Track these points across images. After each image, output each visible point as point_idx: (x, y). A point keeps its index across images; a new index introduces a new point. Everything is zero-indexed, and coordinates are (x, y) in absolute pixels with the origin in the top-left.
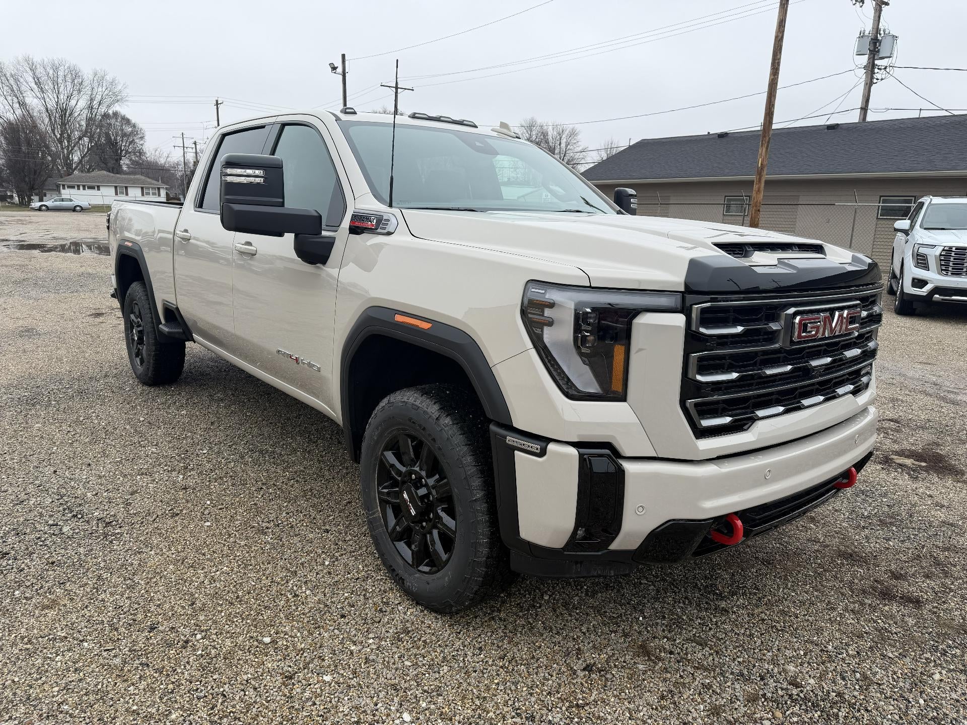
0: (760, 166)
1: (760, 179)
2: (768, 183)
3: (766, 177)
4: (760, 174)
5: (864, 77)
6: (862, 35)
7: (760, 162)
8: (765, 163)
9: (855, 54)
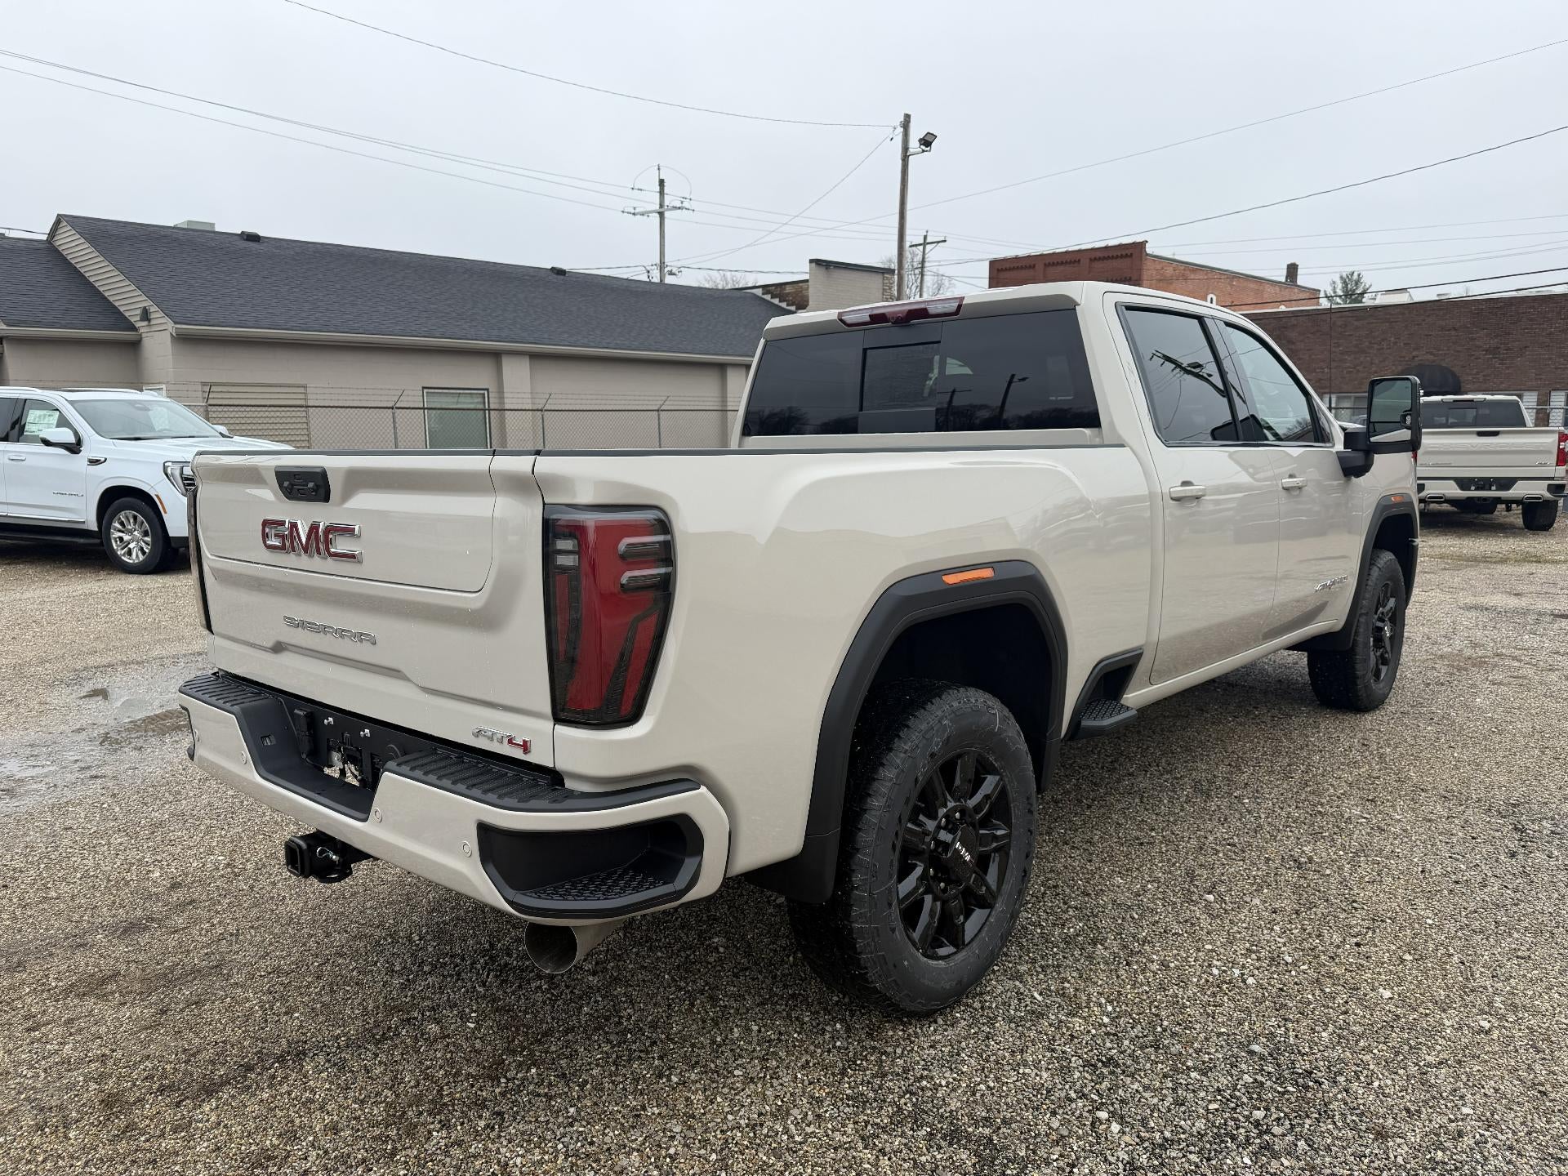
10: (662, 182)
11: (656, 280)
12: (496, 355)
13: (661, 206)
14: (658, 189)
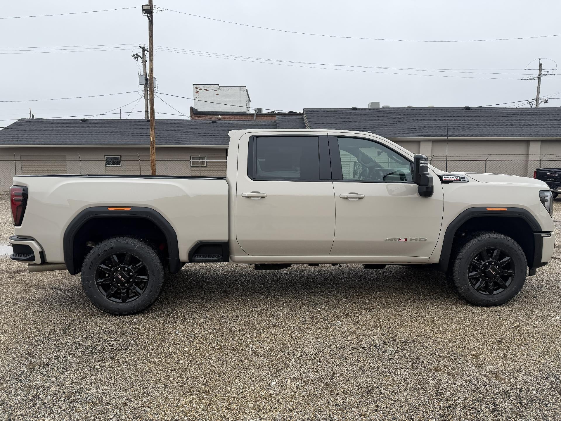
0: (152, 141)
1: (153, 148)
2: (157, 149)
3: (156, 146)
4: (152, 145)
5: (144, 95)
6: (140, 74)
7: (152, 139)
8: (154, 139)
9: (139, 84)
10: (541, 65)
11: (534, 106)
12: (419, 142)
13: (540, 75)
14: (539, 68)
